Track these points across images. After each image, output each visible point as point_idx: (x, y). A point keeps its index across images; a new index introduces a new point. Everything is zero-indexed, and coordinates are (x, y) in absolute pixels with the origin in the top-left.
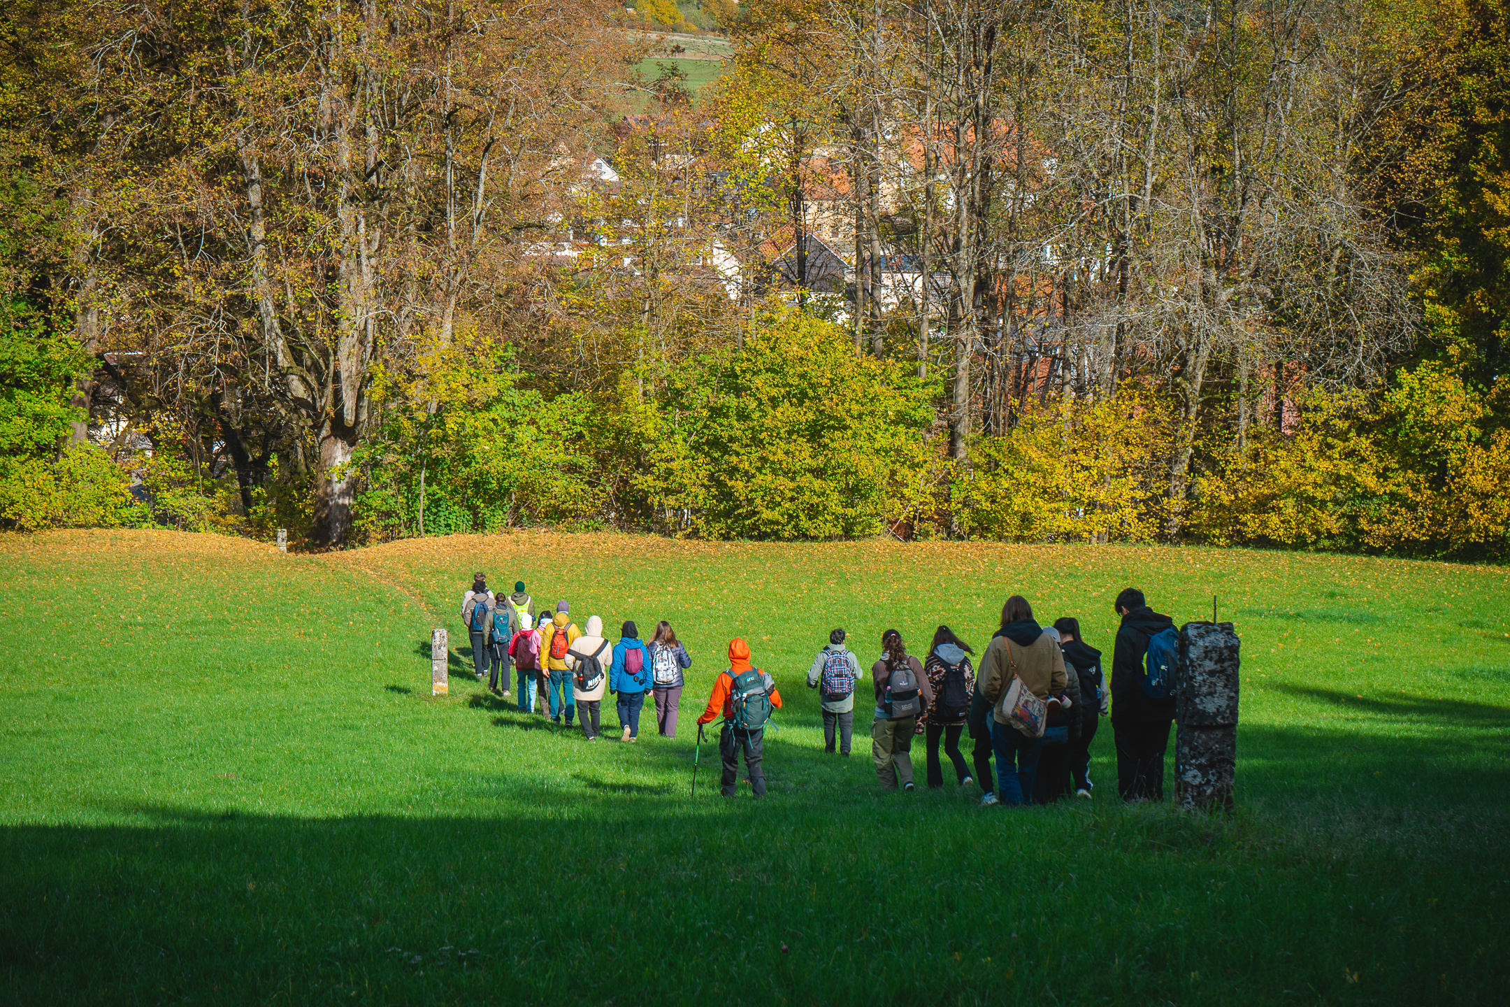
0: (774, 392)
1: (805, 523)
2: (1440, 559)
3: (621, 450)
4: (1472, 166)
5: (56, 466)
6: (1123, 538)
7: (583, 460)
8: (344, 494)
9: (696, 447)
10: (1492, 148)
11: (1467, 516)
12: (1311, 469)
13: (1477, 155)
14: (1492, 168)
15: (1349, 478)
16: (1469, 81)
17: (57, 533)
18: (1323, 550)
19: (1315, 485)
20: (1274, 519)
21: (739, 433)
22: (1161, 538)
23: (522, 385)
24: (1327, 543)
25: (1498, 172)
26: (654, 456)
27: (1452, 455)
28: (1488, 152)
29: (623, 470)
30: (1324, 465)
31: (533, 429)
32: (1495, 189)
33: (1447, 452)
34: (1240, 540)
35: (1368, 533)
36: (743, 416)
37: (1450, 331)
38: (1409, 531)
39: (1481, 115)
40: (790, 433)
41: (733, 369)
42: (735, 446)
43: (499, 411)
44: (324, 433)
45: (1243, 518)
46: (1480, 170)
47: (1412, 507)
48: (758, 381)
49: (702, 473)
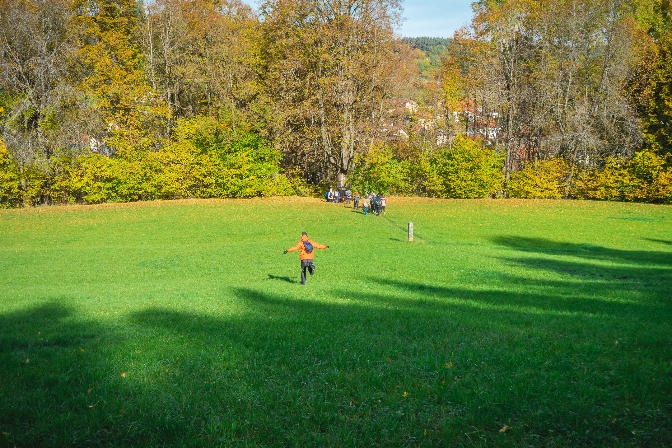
0: (462, 159)
1: (468, 194)
2: (647, 203)
3: (418, 175)
4: (660, 95)
5: (273, 181)
6: (554, 198)
7: (409, 178)
8: (343, 187)
9: (440, 174)
10: (667, 89)
11: (658, 191)
12: (609, 179)
13: (662, 91)
14: (667, 95)
15: (621, 181)
16: (659, 71)
17: (274, 198)
18: (612, 201)
19: (611, 183)
20: (598, 193)
21: (452, 170)
22: (563, 198)
23: (394, 158)
24: (613, 199)
25: (669, 96)
26: (428, 177)
27: (654, 175)
28: (665, 90)
29: (419, 181)
30: (614, 178)
31: (395, 170)
32: (669, 100)
33: (652, 174)
34: (588, 198)
35: (627, 196)
36: (453, 166)
37: (652, 141)
38: (640, 196)
39: (663, 80)
40: (466, 170)
41: (450, 153)
42: (451, 174)
43: (388, 165)
44: (339, 172)
45: (589, 192)
46: (663, 96)
47: (642, 189)
48: (457, 156)
49: (441, 181)
